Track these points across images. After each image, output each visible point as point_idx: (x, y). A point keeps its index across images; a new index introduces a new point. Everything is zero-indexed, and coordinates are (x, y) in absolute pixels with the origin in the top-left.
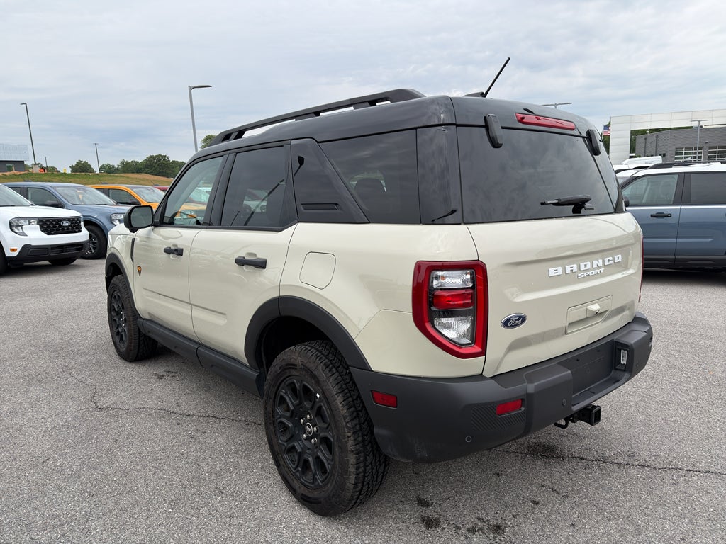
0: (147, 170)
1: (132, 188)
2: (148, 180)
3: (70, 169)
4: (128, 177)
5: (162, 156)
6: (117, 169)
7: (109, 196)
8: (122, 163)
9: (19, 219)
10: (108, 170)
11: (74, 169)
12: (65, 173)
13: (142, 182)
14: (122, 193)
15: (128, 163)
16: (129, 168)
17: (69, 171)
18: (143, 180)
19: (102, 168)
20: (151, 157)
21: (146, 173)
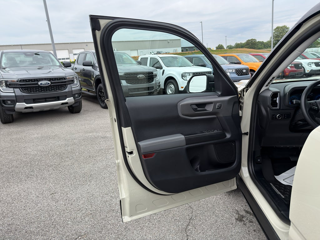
0: (246, 46)
1: (238, 55)
2: (246, 51)
3: (216, 48)
4: (237, 50)
5: (253, 40)
6: (234, 47)
7: (227, 60)
8: (236, 44)
9: (185, 73)
10: (230, 48)
11: (218, 48)
12: (213, 50)
13: (243, 52)
14: (233, 57)
15: (238, 44)
16: (239, 46)
17: (215, 49)
18: (244, 51)
19: (228, 46)
20: (249, 40)
21: (246, 48)
